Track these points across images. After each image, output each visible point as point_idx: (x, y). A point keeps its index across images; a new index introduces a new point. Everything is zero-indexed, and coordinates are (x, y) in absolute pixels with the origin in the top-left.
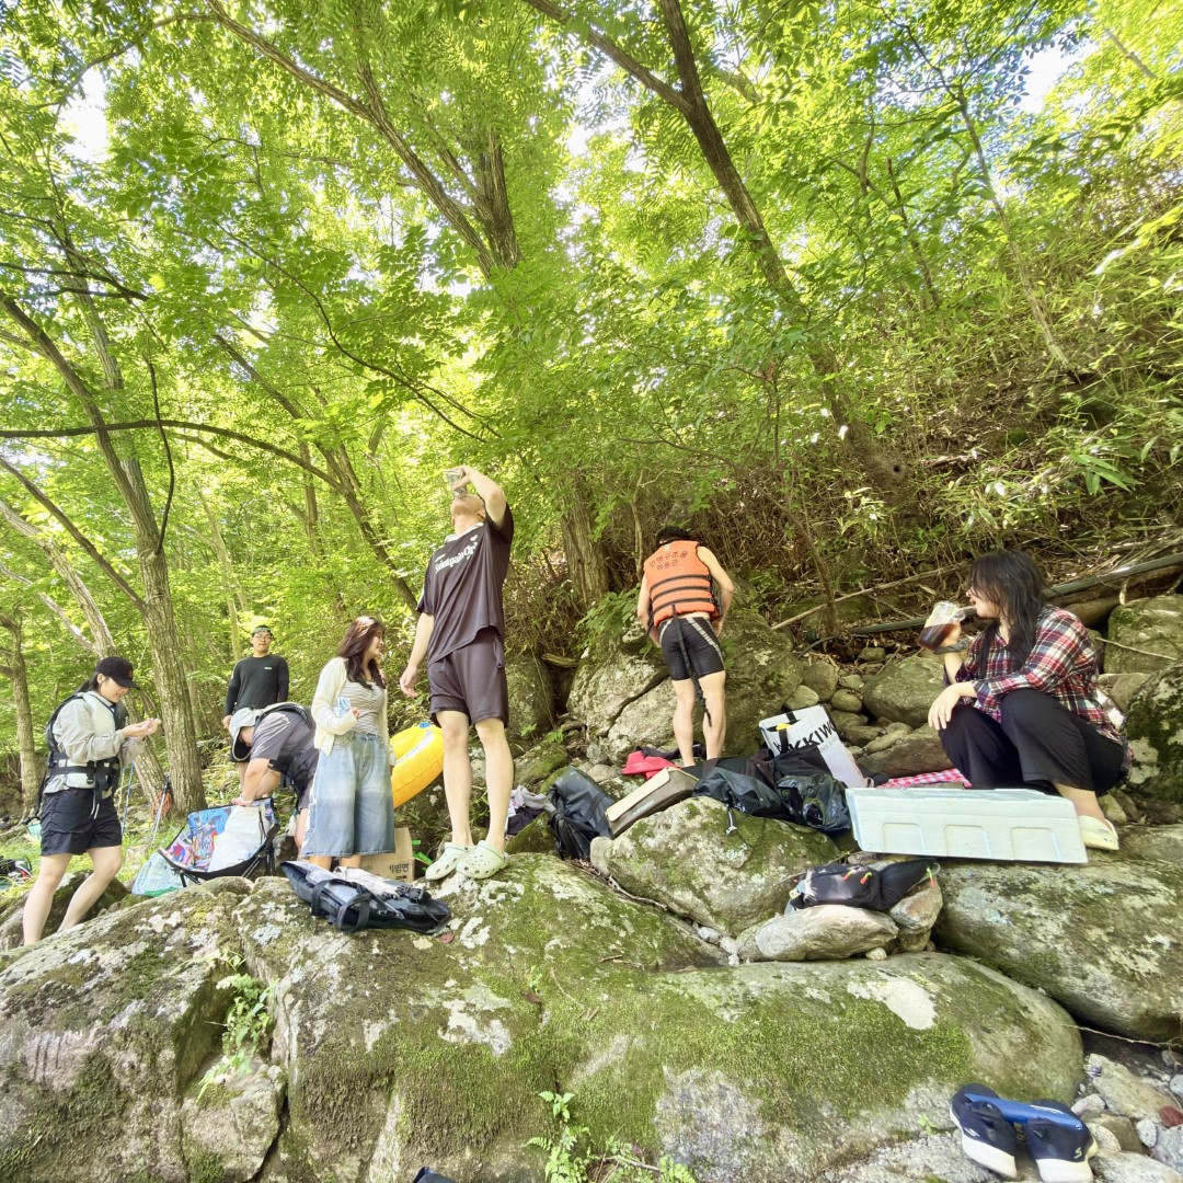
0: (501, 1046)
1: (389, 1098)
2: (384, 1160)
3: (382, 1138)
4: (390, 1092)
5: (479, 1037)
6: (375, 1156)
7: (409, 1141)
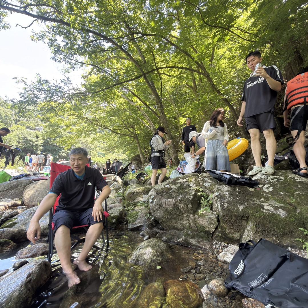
0: (283, 215)
1: (247, 222)
2: (248, 235)
3: (246, 231)
4: (248, 221)
5: (275, 212)
6: (245, 234)
7: (255, 232)
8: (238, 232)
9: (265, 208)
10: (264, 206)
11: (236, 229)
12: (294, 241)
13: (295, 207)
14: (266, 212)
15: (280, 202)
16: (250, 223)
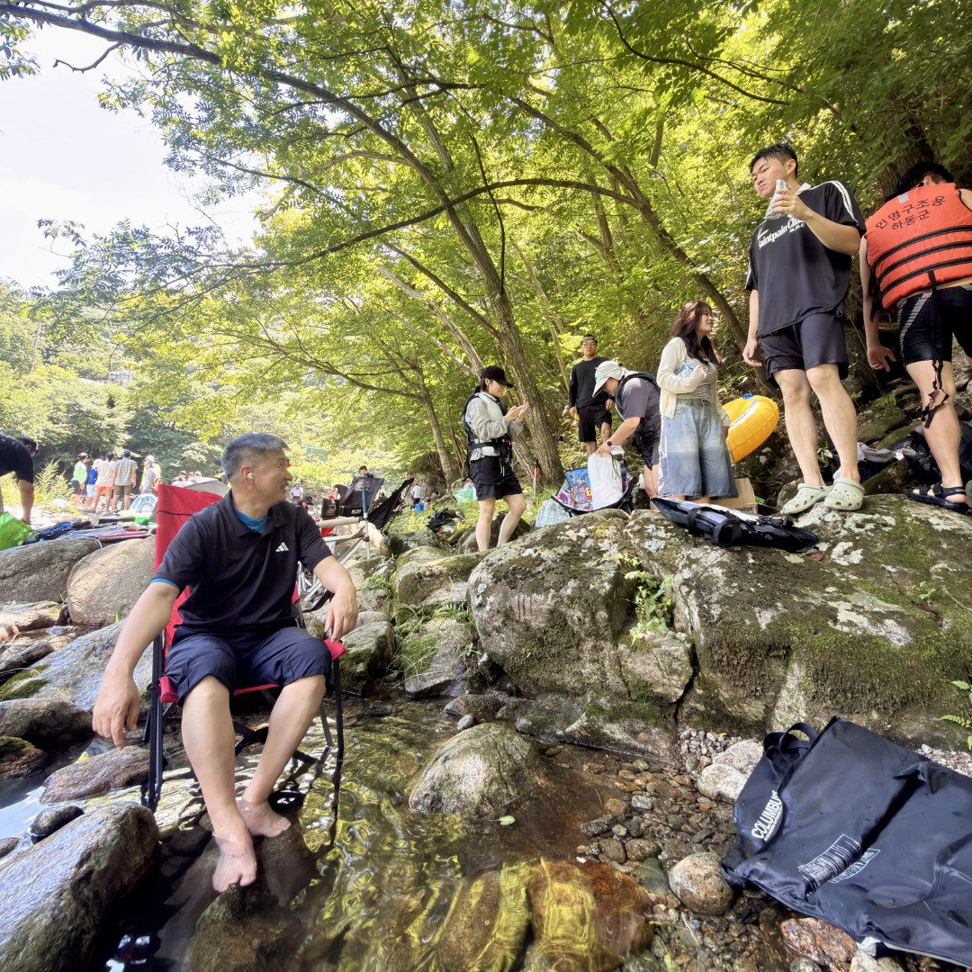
0: (899, 640)
1: (787, 666)
2: (789, 707)
4: (788, 661)
5: (873, 631)
6: (780, 704)
8: (757, 698)
9: (843, 616)
10: (835, 610)
11: (753, 688)
12: (938, 723)
13: (936, 613)
14: (846, 629)
15: (888, 598)
16: (795, 666)
